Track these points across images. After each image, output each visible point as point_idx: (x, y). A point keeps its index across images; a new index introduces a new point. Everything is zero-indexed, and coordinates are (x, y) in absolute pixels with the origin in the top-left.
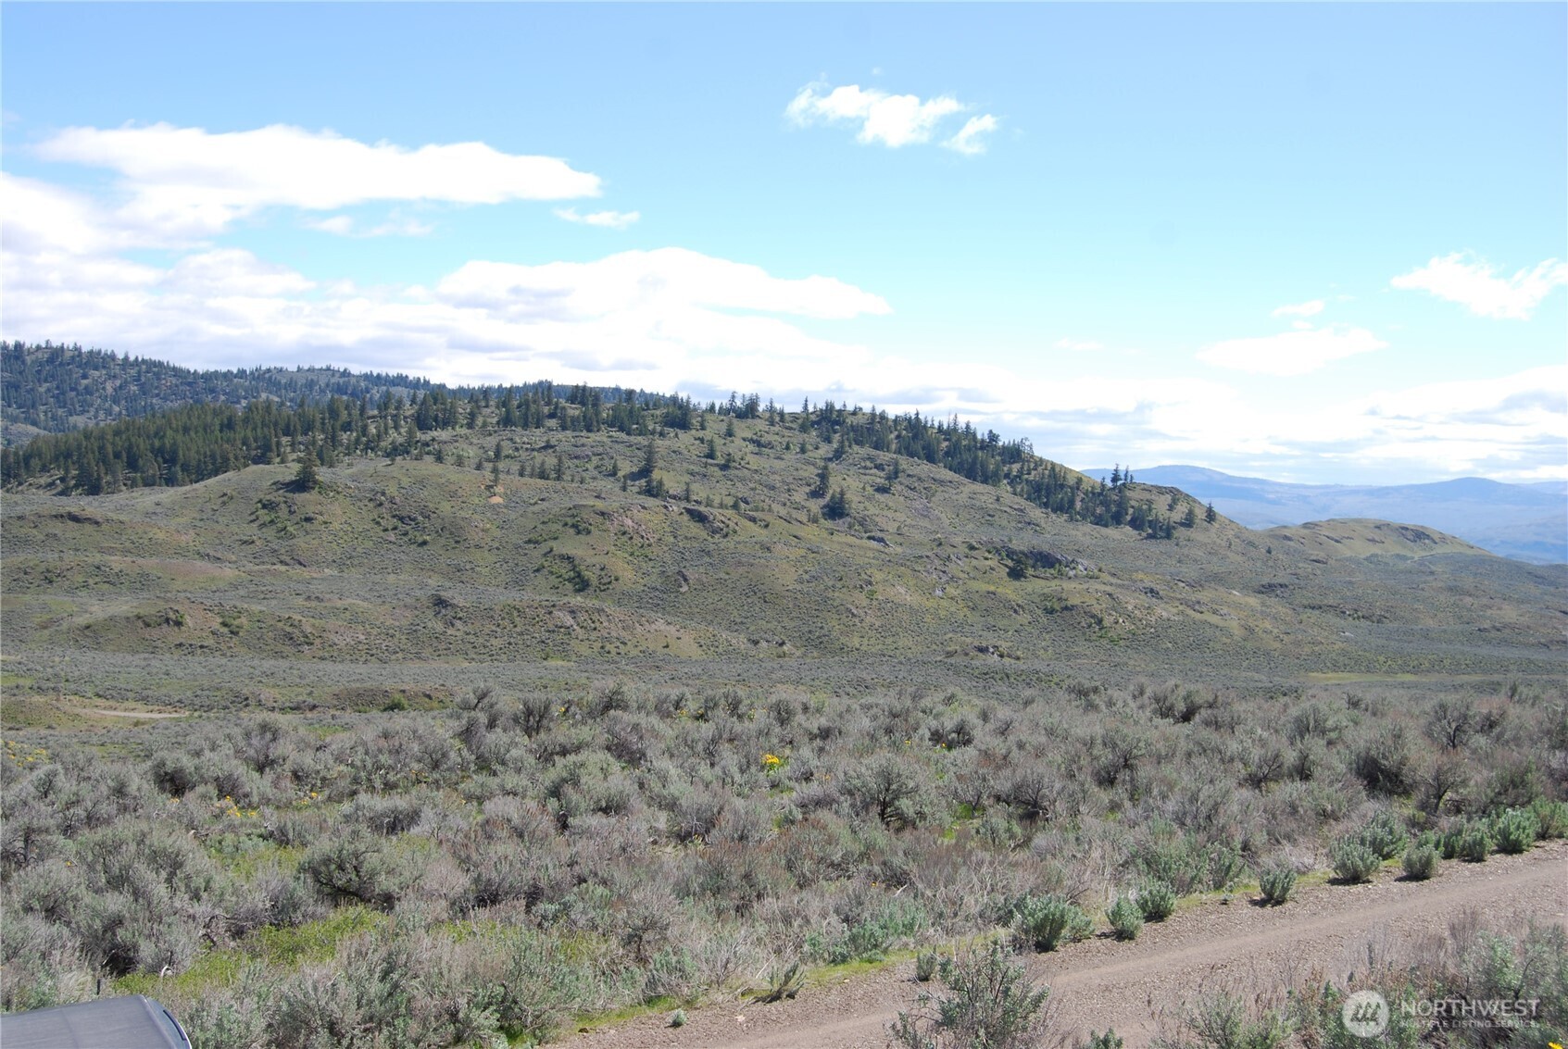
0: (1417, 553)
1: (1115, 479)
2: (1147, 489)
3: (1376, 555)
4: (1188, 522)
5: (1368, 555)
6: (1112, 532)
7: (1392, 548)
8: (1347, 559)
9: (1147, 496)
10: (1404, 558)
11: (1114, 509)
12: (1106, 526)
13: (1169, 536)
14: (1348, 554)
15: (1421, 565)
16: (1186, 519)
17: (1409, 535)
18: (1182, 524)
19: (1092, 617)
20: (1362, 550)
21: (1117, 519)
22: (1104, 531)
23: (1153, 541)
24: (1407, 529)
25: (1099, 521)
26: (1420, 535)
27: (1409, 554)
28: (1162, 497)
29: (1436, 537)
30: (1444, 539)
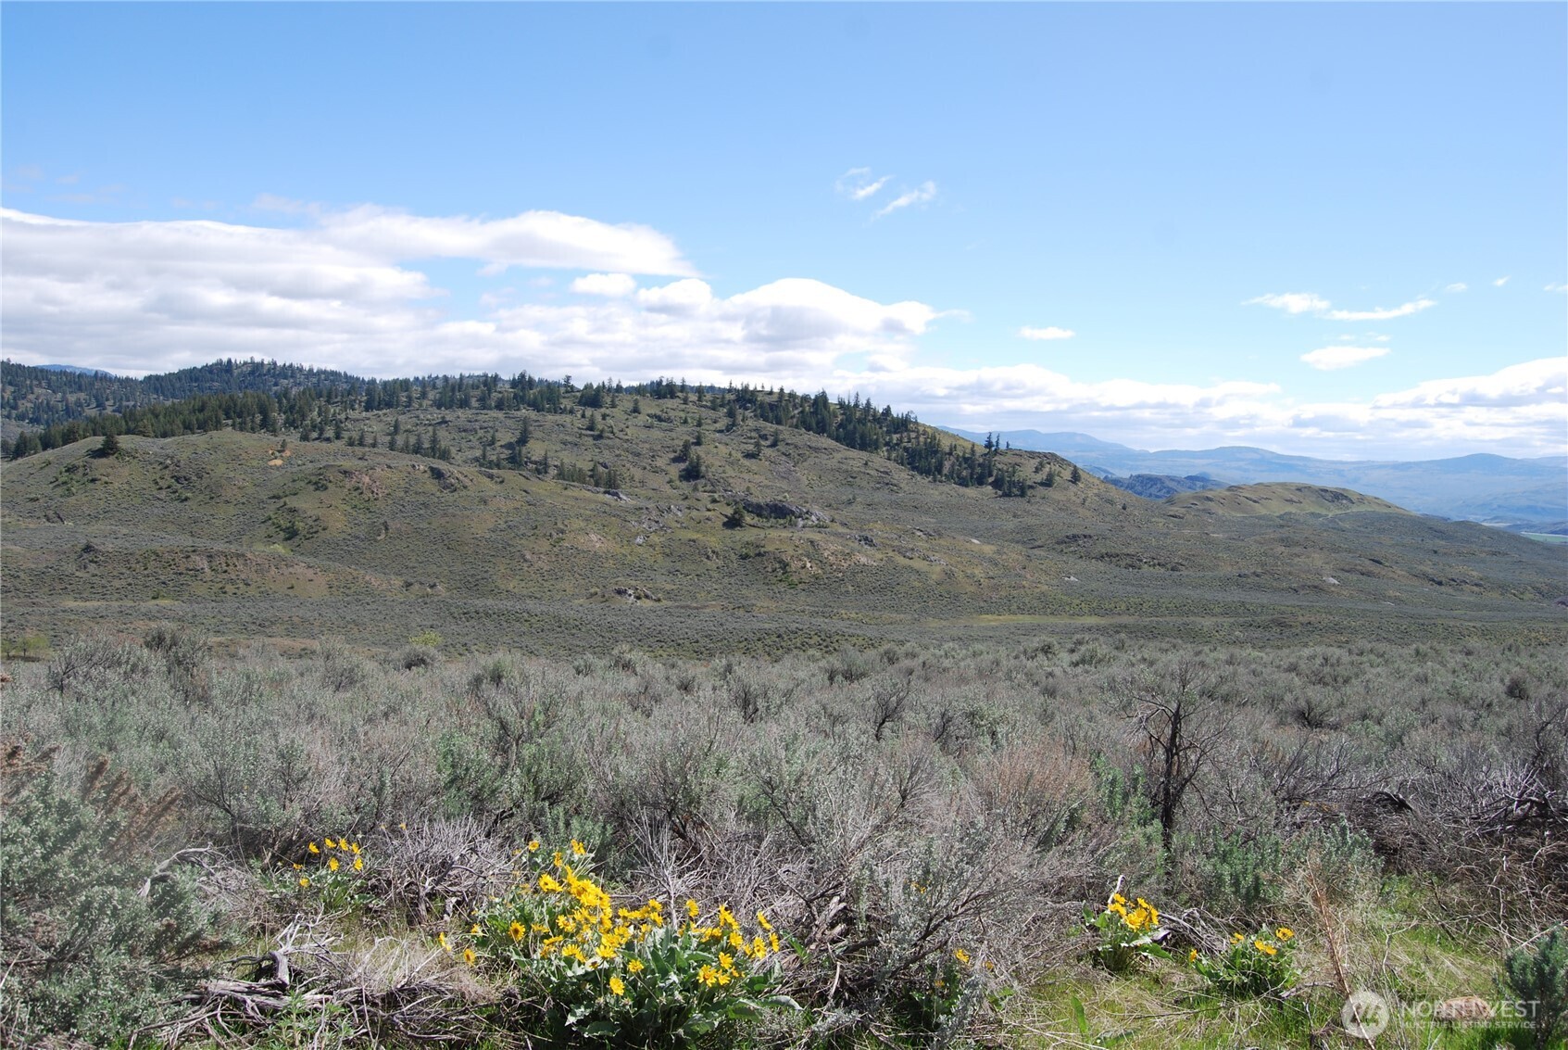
0: (1333, 511)
1: (989, 445)
2: (1019, 454)
3: (1291, 513)
4: (1048, 483)
5: (1282, 513)
6: (971, 492)
7: (1310, 507)
8: (1260, 518)
9: (1018, 460)
10: (1319, 516)
11: (978, 470)
12: (967, 486)
13: (1023, 495)
14: (1264, 512)
15: (1331, 522)
16: (1047, 480)
17: (1328, 496)
18: (1042, 484)
19: (780, 562)
20: (1276, 508)
21: (980, 481)
22: (962, 490)
23: (1007, 499)
24: (1326, 491)
25: (963, 483)
26: (1338, 496)
27: (1324, 512)
28: (1032, 461)
29: (1354, 498)
30: (1362, 499)
